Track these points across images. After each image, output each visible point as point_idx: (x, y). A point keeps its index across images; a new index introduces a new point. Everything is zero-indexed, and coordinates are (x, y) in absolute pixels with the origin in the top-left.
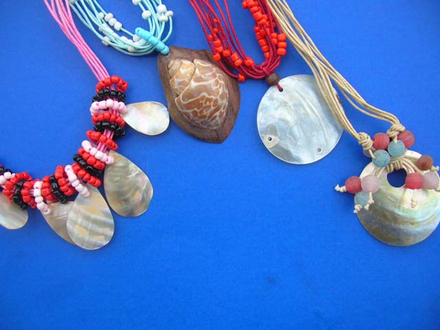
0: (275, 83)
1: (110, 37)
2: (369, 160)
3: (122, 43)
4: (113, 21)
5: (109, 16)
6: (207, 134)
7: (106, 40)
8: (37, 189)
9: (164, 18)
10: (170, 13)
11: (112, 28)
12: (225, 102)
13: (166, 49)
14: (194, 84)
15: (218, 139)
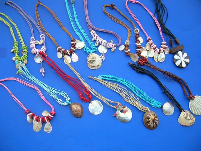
0: (91, 102)
1: (60, 103)
2: (116, 110)
3: (62, 104)
4: (61, 100)
5: (60, 99)
6: (78, 116)
7: (59, 103)
8: (35, 117)
9: (69, 100)
10: (70, 99)
11: (61, 101)
12: (81, 111)
13: (71, 103)
14: (76, 108)
15: (80, 117)
